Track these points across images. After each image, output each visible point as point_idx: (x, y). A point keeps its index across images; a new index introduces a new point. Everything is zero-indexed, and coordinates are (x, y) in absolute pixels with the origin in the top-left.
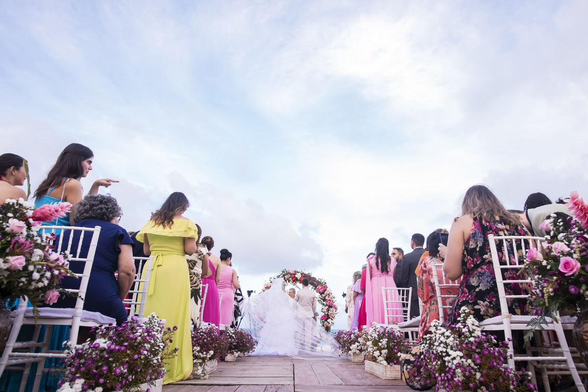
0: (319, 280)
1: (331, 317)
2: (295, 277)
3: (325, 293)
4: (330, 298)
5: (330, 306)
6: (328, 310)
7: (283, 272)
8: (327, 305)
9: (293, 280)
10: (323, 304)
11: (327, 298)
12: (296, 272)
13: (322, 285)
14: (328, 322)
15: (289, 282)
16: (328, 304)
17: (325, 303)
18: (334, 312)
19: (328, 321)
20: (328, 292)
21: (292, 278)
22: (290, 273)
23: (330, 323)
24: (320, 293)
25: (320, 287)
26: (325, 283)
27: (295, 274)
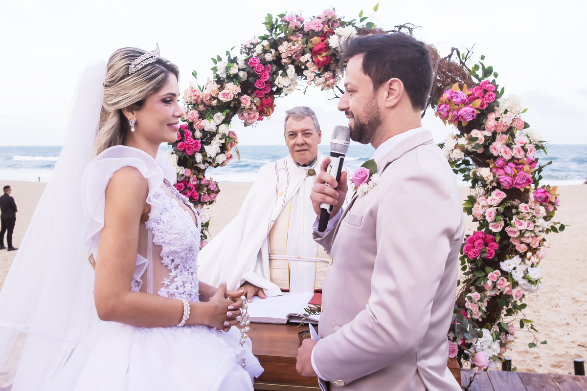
0: (455, 59)
1: (522, 248)
2: (327, 47)
3: (491, 122)
4: (516, 152)
5: (515, 194)
6: (507, 213)
7: (272, 27)
8: (499, 186)
9: (318, 64)
10: (476, 180)
11: (498, 148)
12: (332, 23)
13: (471, 85)
14: (505, 274)
15: (299, 71)
16: (505, 180)
17: (485, 173)
18: (541, 222)
19: (506, 265)
20: (507, 120)
21: (314, 53)
22: (298, 30)
23: (518, 276)
24: (458, 121)
25: (456, 92)
26: (488, 72)
27: (324, 35)
